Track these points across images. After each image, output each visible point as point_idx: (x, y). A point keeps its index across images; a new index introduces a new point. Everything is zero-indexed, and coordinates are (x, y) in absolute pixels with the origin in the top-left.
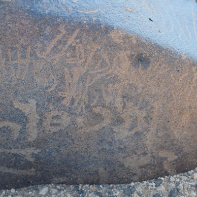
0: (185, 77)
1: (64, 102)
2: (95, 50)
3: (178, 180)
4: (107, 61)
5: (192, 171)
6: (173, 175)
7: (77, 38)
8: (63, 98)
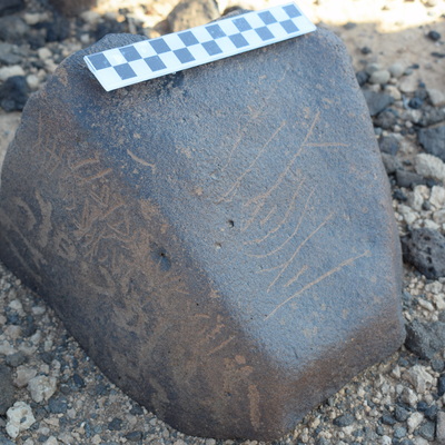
0: (204, 319)
1: (76, 233)
2: (121, 205)
3: (158, 429)
4: (128, 227)
5: (182, 435)
6: (159, 419)
7: (106, 177)
8: (76, 229)
